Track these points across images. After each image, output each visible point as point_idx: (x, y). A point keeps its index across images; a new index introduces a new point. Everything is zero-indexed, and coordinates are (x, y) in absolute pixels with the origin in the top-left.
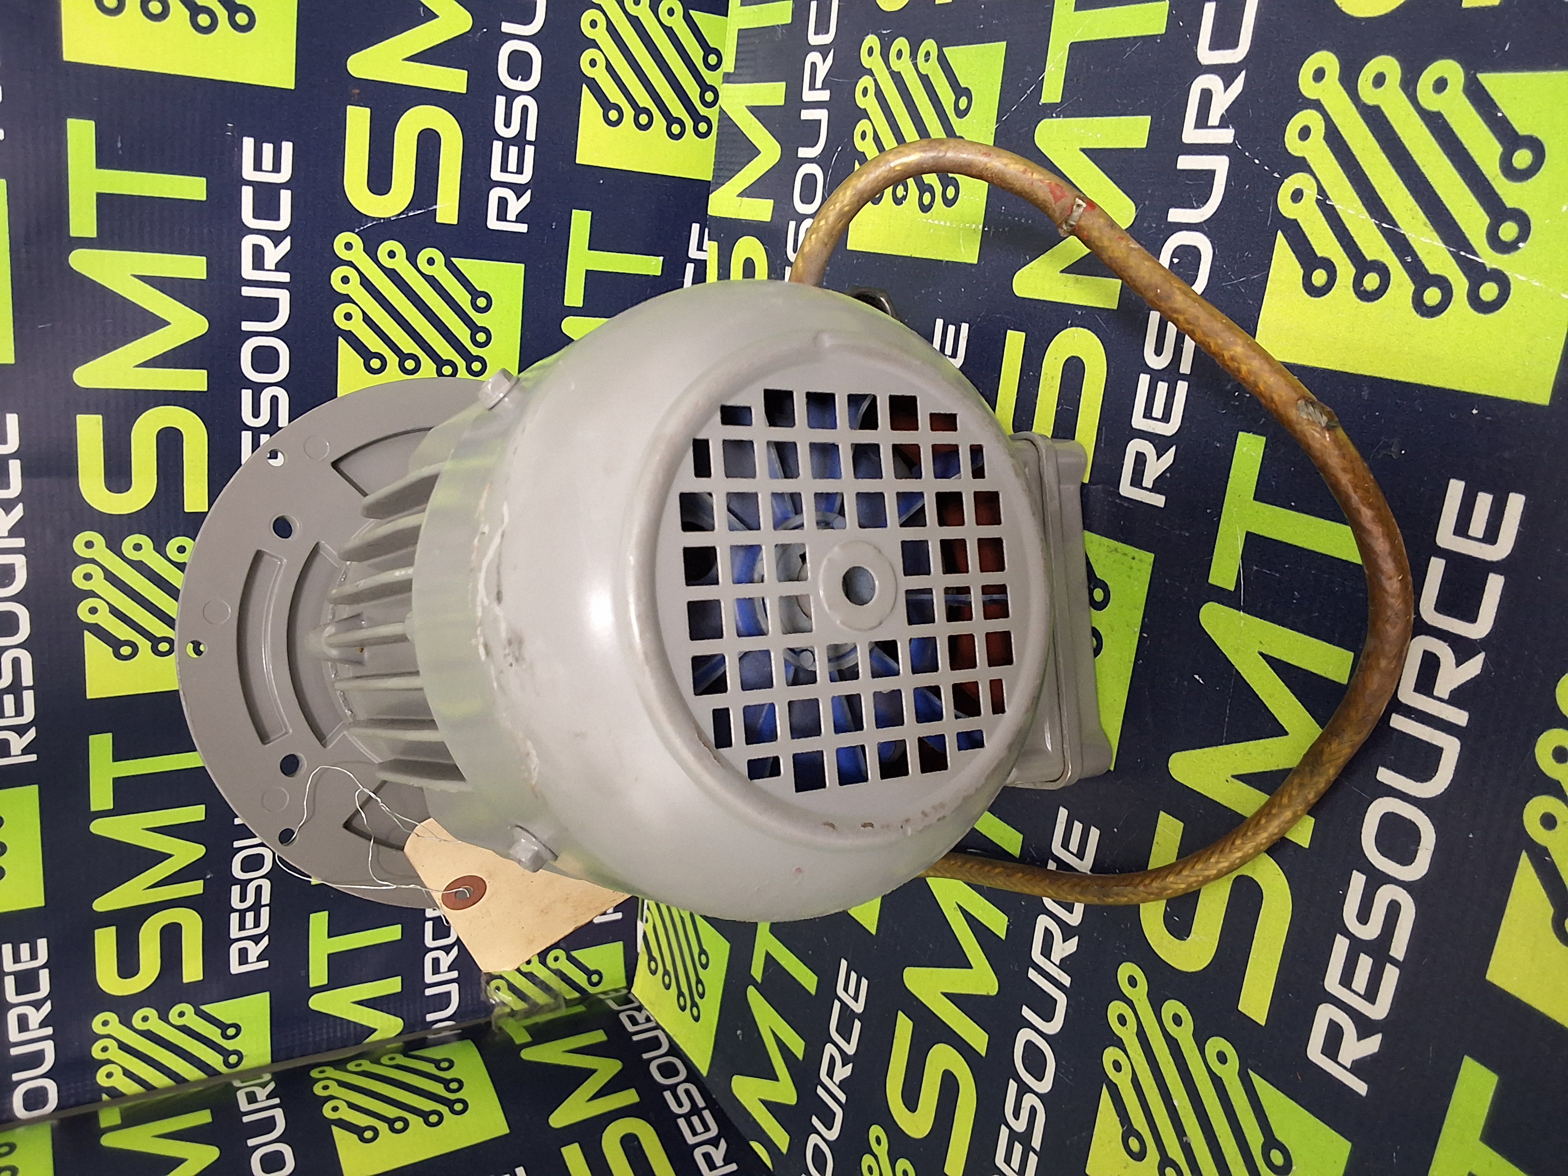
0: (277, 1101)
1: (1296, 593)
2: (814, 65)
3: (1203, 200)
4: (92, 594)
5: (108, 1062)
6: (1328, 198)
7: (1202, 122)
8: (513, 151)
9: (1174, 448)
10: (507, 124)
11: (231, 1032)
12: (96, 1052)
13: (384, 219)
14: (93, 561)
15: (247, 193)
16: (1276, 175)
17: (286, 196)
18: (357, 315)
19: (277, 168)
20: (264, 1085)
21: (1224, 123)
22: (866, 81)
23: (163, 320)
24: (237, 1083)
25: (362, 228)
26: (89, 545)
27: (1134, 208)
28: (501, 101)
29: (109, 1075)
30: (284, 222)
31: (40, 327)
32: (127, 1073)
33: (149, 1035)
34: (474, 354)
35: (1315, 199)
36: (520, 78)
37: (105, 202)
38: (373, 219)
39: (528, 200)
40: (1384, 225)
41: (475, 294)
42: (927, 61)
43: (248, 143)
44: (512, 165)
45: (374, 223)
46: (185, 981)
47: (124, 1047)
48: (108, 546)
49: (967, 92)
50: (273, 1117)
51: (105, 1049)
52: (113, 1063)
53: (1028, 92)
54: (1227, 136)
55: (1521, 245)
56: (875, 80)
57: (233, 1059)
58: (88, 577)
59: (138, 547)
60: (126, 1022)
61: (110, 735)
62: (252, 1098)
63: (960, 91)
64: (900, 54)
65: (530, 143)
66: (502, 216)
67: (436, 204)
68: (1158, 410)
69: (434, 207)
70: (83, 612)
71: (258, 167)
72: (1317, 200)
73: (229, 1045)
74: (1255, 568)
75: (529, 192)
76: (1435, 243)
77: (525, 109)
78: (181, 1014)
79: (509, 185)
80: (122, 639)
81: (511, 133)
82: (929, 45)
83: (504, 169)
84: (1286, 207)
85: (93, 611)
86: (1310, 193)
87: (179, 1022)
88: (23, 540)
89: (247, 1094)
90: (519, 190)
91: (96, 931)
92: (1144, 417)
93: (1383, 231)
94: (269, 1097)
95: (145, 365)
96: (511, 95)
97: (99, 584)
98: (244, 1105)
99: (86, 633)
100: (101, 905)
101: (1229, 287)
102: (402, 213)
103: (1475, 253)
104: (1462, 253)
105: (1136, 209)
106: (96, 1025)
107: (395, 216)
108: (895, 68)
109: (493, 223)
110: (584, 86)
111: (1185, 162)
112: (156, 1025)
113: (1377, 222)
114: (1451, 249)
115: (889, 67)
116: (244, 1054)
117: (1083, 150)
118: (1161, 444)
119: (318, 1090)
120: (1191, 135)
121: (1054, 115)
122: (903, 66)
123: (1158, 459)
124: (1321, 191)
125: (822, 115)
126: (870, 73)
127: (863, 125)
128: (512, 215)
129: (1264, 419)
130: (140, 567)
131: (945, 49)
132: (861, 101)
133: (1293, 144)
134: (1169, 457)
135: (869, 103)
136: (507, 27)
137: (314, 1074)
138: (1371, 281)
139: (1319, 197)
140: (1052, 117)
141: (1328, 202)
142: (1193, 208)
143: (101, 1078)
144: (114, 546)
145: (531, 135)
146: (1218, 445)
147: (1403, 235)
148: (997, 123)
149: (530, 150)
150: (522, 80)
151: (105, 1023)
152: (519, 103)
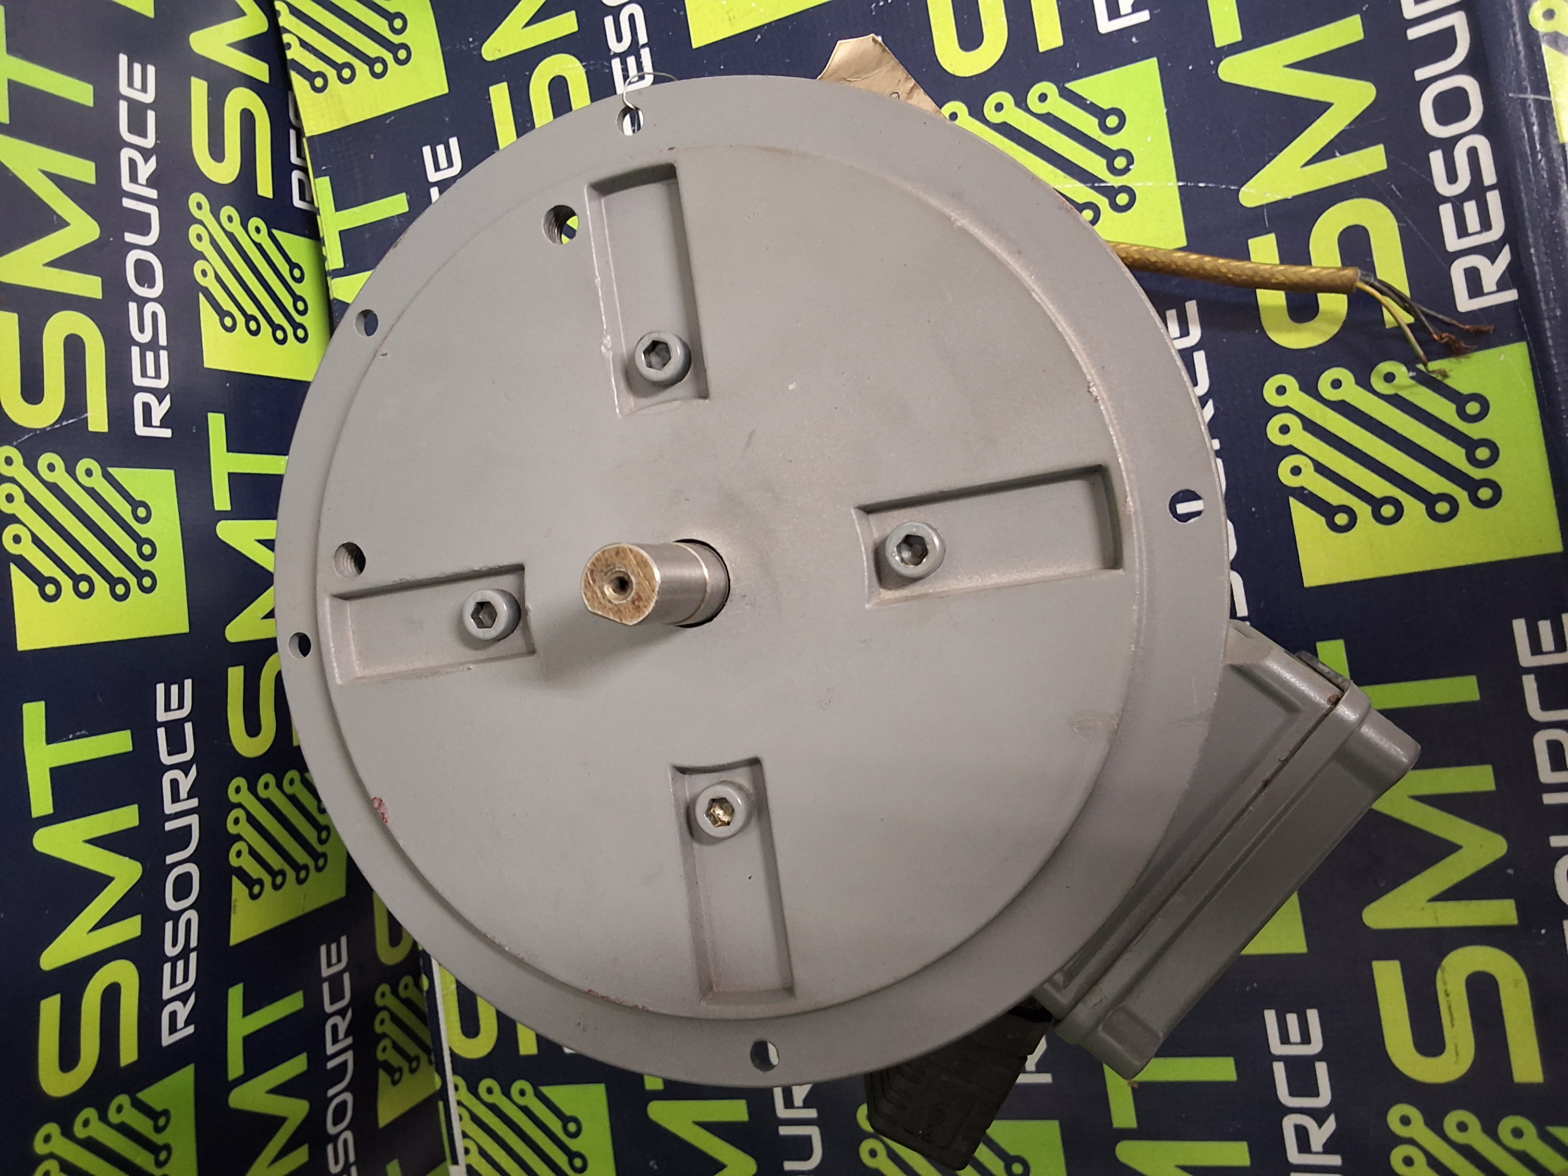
8: (150, 356)
10: (142, 330)
13: (40, 429)
18: (26, 538)
25: (19, 441)
28: (133, 307)
34: (143, 568)
36: (146, 285)
38: (30, 430)
39: (169, 405)
41: (134, 504)
44: (151, 371)
45: (31, 434)
55: (1131, 167)
65: (163, 348)
66: (148, 422)
67: (86, 412)
69: (86, 415)
75: (168, 396)
76: (1076, 185)
77: (154, 315)
79: (149, 390)
81: (145, 338)
83: (144, 374)
90: (160, 395)
96: (142, 302)
102: (55, 424)
104: (1096, 185)
107: (50, 426)
109: (141, 430)
110: (200, 294)
114: (1088, 185)
128: (156, 420)
136: (130, 237)
145: (163, 341)
149: (164, 355)
150: (148, 287)
152: (149, 308)
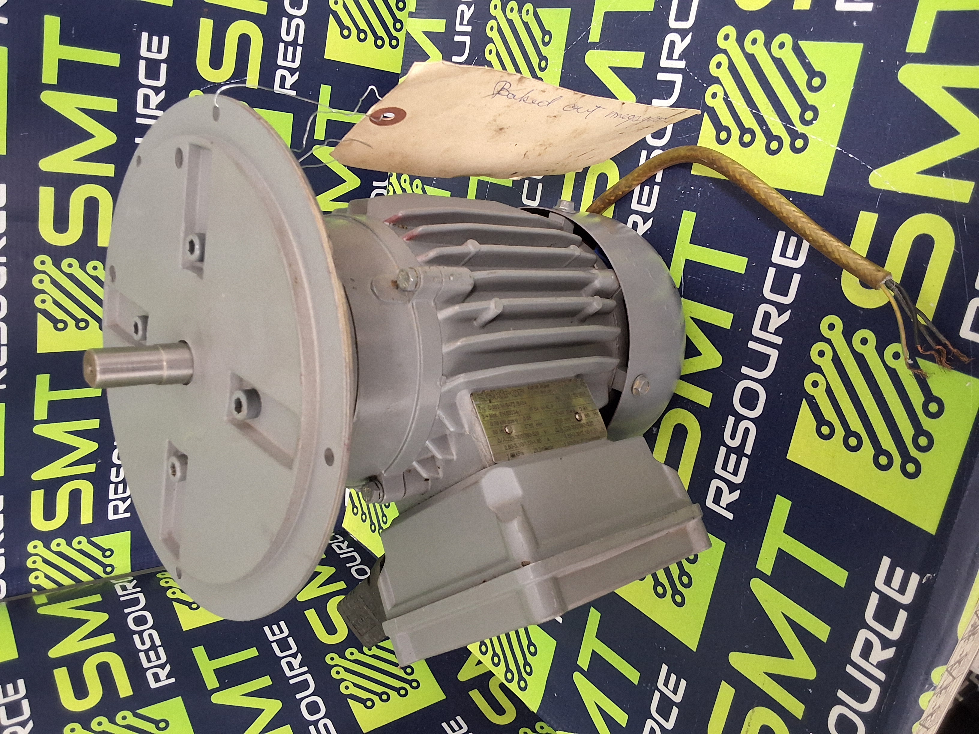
0: (139, 589)
1: (708, 288)
2: (463, 12)
3: (670, 96)
4: (43, 292)
5: (36, 570)
6: (728, 97)
7: (670, 57)
8: (290, 49)
9: (652, 219)
10: (288, 34)
11: (108, 553)
12: (29, 564)
13: (217, 83)
14: (45, 272)
15: (142, 64)
16: (705, 85)
17: (164, 67)
19: (160, 51)
20: (131, 582)
21: (680, 59)
22: (492, 23)
23: (92, 134)
24: (113, 581)
25: (205, 88)
26: (43, 263)
27: (635, 98)
28: (285, 20)
29: (37, 578)
30: (161, 82)
31: (22, 134)
32: (47, 577)
33: (60, 554)
35: (722, 98)
36: (296, 8)
37: (63, 64)
38: (212, 83)
39: (297, 78)
40: (754, 111)
42: (527, 14)
43: (145, 36)
44: (289, 58)
45: (212, 85)
46: (82, 523)
47: (46, 561)
48: (54, 265)
49: (549, 33)
50: (138, 597)
51: (34, 562)
52: (39, 570)
53: (582, 35)
54: (682, 64)
55: (814, 122)
56: (498, 23)
57: (109, 569)
58: (41, 281)
59: (70, 266)
60: (47, 546)
61: (49, 375)
62: (124, 588)
63: (545, 32)
64: (512, 10)
65: (300, 45)
66: (282, 86)
68: (644, 200)
69: (245, 78)
70: (37, 302)
71: (149, 49)
72: (724, 98)
73: (106, 561)
74: (689, 276)
75: (298, 73)
76: (776, 120)
77: (298, 26)
78: (80, 543)
79: (286, 68)
80: (59, 318)
81: (289, 38)
82: (529, 6)
83: (285, 59)
84: (709, 101)
85: (43, 301)
86: (721, 95)
87: (78, 547)
88: (5, 258)
89: (121, 586)
90: (292, 71)
91: (33, 492)
92: (638, 203)
93: (753, 114)
94: (134, 587)
95: (80, 159)
96: (291, 18)
97: (47, 286)
98: (120, 592)
99: (39, 314)
100: (38, 476)
101: (681, 139)
102: (227, 81)
103: (794, 126)
104: (788, 125)
105: (636, 99)
106: (30, 548)
107: (223, 82)
108: (509, 17)
109: (277, 89)
110: (331, 15)
111: (661, 76)
112: (64, 548)
113: (751, 110)
114: (784, 123)
115: (506, 16)
116: (115, 567)
117: (610, 67)
118: (645, 217)
119: (162, 583)
120: (664, 63)
121: (595, 48)
122: (514, 16)
123: (644, 224)
124: (726, 94)
125: (467, 39)
126: (495, 18)
127: (490, 46)
128: (288, 85)
129: (695, 204)
130: (71, 277)
131: (537, 9)
132: (489, 33)
133: (713, 71)
134: (649, 223)
135: (494, 35)
137: (159, 576)
138: (747, 138)
139: (725, 97)
140: (594, 49)
141: (728, 99)
142: (664, 99)
143: (32, 579)
144: (58, 265)
145: (300, 41)
146: (673, 217)
147: (762, 116)
148: (565, 50)
149: (299, 49)
150: (297, 9)
151: (35, 547)
152: (295, 22)
